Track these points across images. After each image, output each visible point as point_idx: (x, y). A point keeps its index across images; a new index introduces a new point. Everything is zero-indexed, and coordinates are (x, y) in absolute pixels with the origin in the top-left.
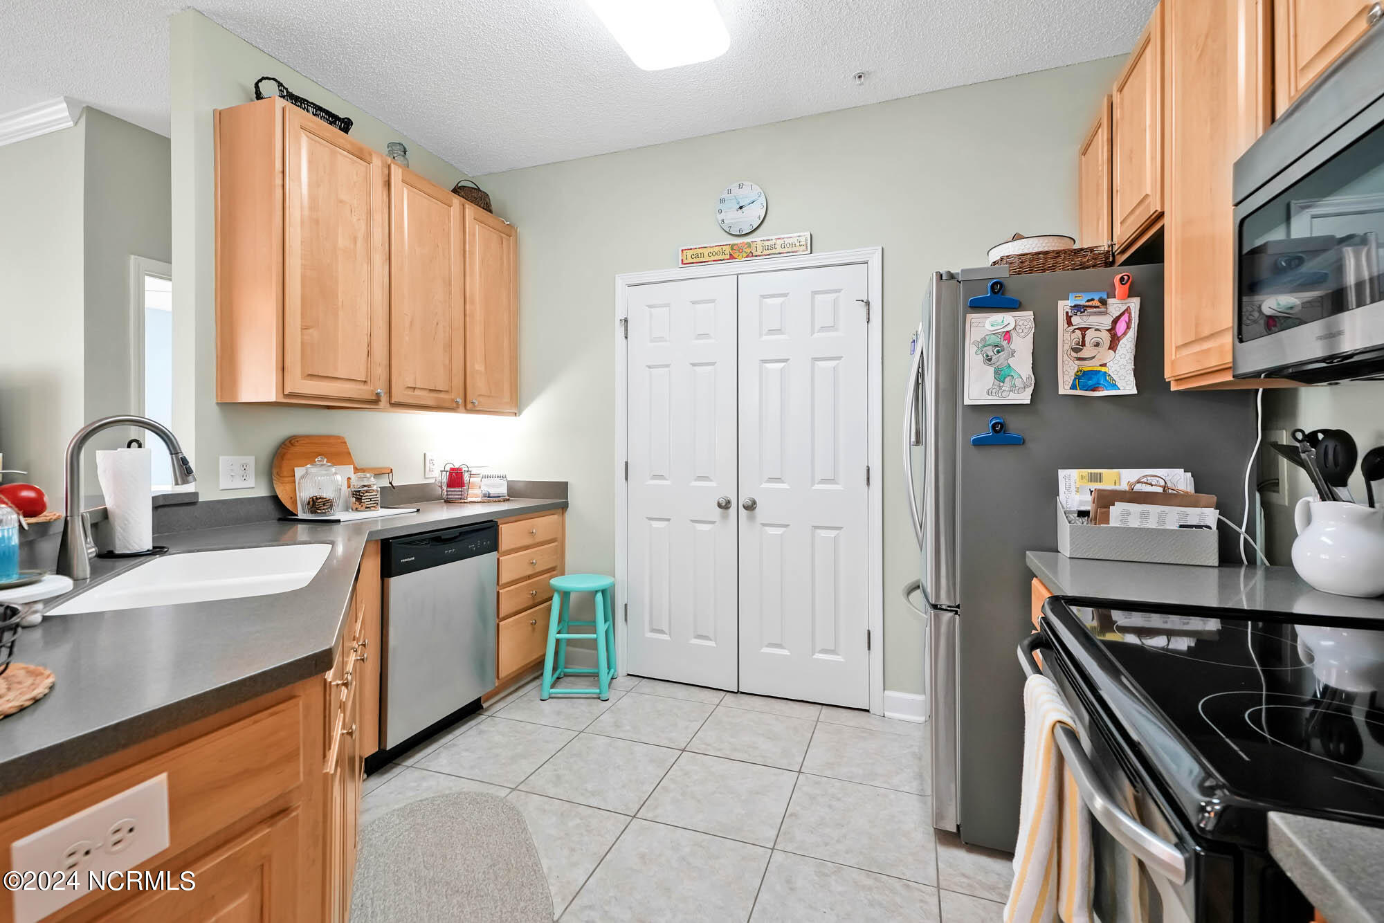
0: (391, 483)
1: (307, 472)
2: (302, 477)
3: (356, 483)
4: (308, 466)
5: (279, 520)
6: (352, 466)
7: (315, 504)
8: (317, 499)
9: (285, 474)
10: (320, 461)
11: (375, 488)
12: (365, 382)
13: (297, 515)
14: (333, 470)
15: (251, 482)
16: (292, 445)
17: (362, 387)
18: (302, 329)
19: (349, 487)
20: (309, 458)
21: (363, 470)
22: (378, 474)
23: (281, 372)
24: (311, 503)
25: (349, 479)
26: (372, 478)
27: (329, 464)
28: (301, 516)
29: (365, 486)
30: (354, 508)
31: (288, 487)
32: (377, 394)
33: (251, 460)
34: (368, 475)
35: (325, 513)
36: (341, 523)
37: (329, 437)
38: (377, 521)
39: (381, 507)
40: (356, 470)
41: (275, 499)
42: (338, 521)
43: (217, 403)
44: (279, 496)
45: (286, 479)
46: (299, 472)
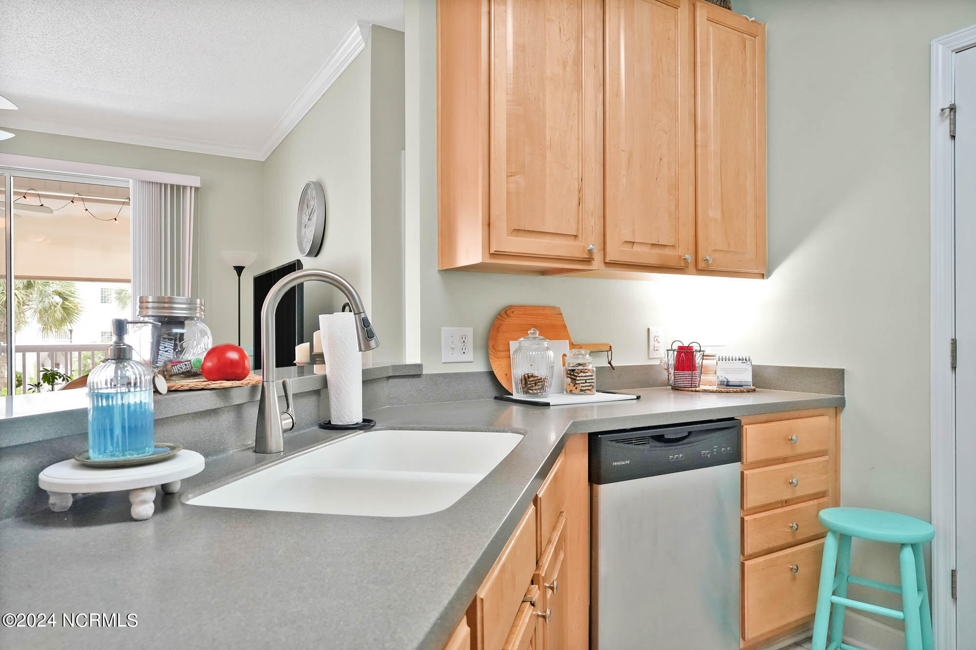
0: (610, 363)
1: (520, 346)
2: (516, 351)
3: (572, 362)
4: (522, 339)
5: (496, 398)
6: (568, 341)
7: (530, 382)
8: (529, 377)
9: (501, 348)
10: (533, 334)
11: (590, 367)
12: (576, 236)
13: (512, 395)
14: (546, 344)
15: (469, 356)
16: (508, 316)
17: (571, 242)
18: (508, 176)
19: (564, 365)
20: (523, 331)
21: (580, 347)
22: (595, 351)
23: (487, 227)
24: (524, 381)
25: (564, 355)
26: (588, 356)
27: (542, 337)
28: (516, 396)
29: (580, 365)
30: (568, 390)
31: (504, 362)
32: (589, 250)
33: (469, 332)
34: (583, 352)
35: (537, 394)
36: (551, 407)
37: (544, 308)
38: (593, 407)
39: (597, 391)
40: (572, 346)
41: (491, 374)
42: (548, 405)
43: (439, 271)
44: (495, 373)
45: (502, 354)
46: (513, 345)
